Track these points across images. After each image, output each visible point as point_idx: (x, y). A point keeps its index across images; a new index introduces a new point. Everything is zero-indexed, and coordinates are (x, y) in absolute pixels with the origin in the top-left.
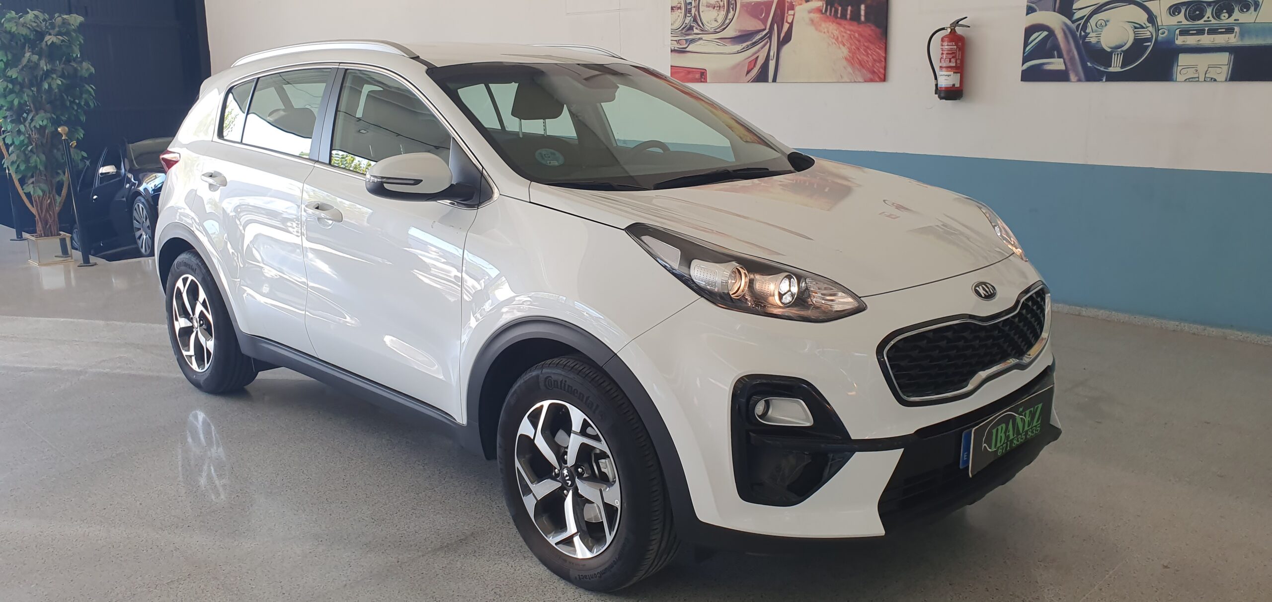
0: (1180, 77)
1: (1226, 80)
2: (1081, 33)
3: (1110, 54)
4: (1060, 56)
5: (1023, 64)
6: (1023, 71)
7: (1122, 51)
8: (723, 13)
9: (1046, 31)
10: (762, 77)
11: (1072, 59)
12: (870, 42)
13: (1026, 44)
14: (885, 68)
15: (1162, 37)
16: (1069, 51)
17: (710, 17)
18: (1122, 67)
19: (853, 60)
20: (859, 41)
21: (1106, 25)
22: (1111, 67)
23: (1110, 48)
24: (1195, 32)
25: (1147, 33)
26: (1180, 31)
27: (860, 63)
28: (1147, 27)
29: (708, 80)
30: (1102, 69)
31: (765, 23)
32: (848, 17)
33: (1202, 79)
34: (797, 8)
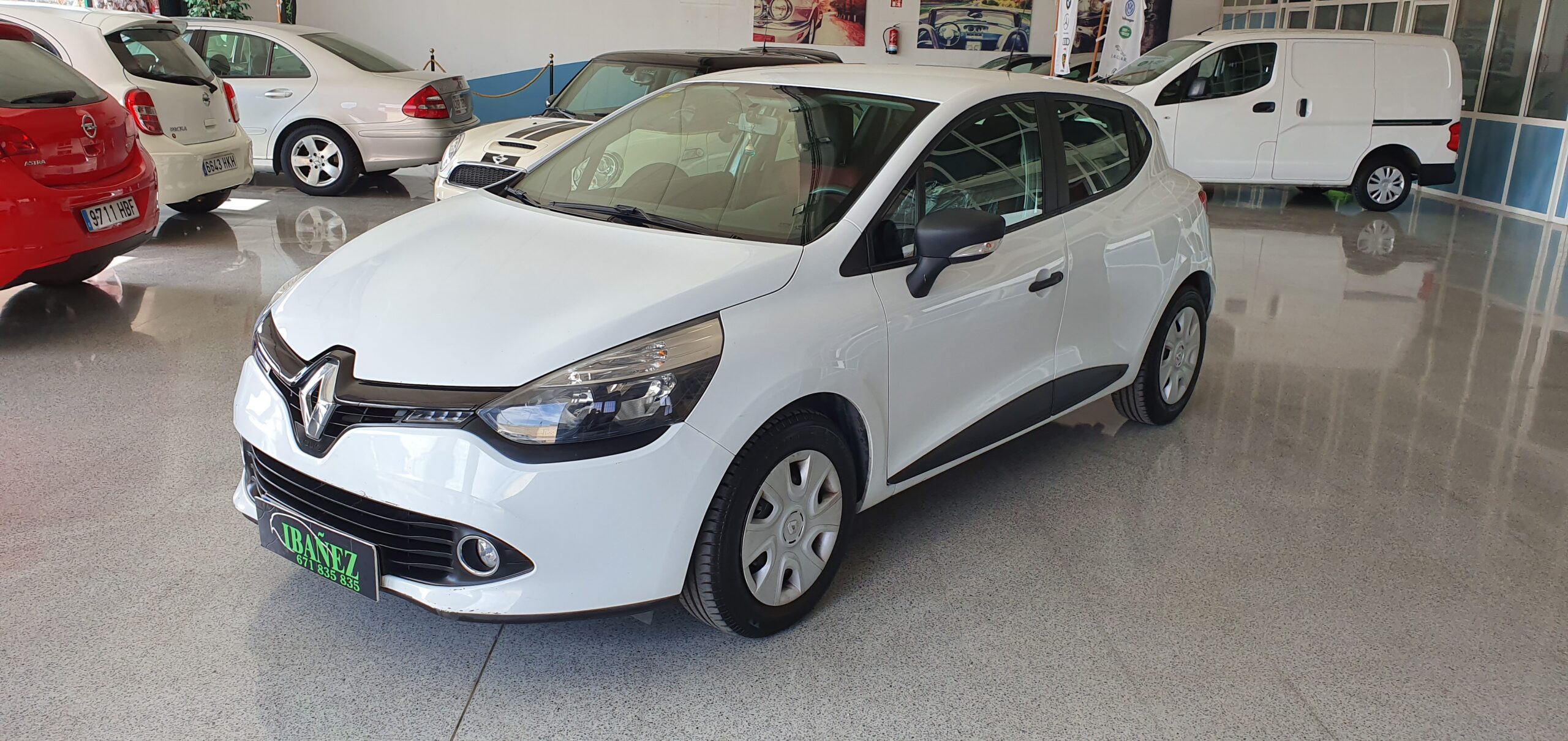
0: (967, 49)
1: (980, 50)
2: (937, 33)
3: (946, 40)
4: (930, 40)
5: (918, 41)
7: (950, 39)
8: (785, 12)
9: (926, 31)
10: (806, 41)
11: (935, 41)
12: (857, 30)
13: (919, 35)
14: (864, 41)
15: (962, 36)
16: (934, 38)
17: (776, 13)
18: (950, 45)
19: (850, 37)
20: (852, 29)
21: (945, 30)
22: (946, 44)
23: (946, 38)
24: (971, 35)
25: (957, 34)
26: (967, 34)
27: (854, 39)
29: (776, 40)
30: (944, 45)
31: (807, 18)
32: (848, 19)
34: (824, 14)
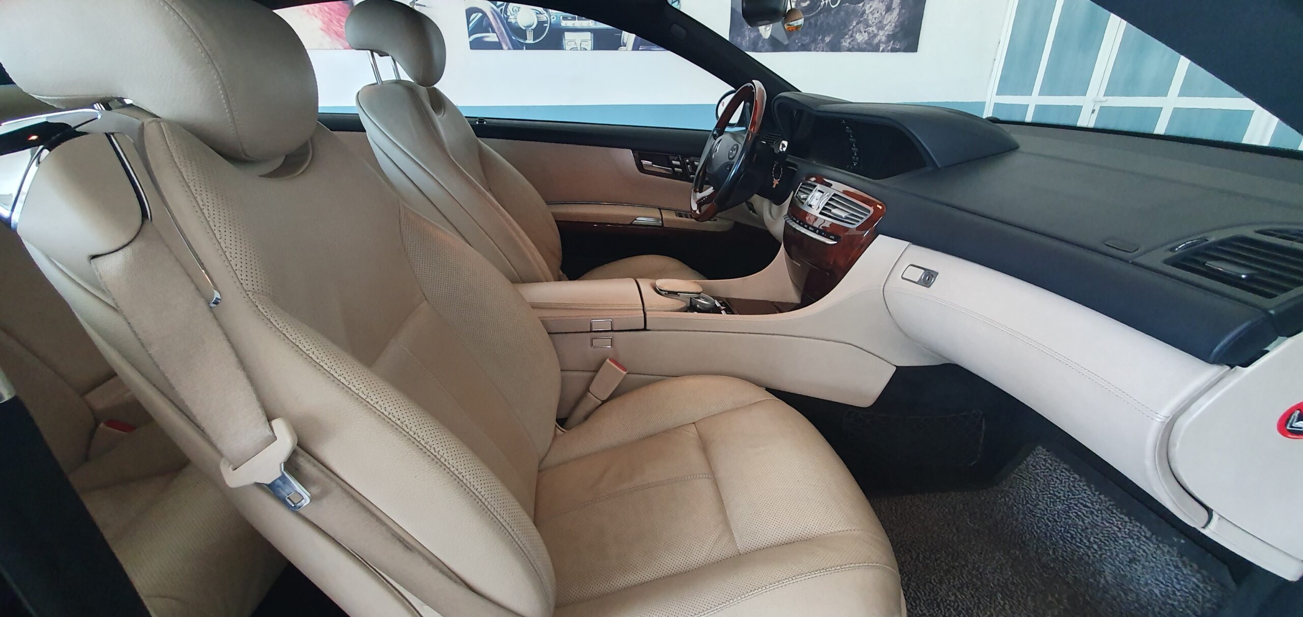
0: (568, 48)
1: (591, 50)
2: (504, 16)
3: (525, 31)
4: (494, 31)
5: (469, 36)
6: (470, 42)
7: (533, 30)
9: (481, 13)
11: (502, 33)
12: (341, 15)
13: (468, 23)
15: (554, 21)
16: (499, 28)
18: (534, 40)
19: (329, 31)
20: (330, 14)
21: (519, 11)
22: (527, 39)
23: (525, 27)
24: (570, 18)
25: (544, 17)
26: (563, 17)
27: (337, 33)
28: (544, 14)
30: (522, 41)
33: (579, 48)
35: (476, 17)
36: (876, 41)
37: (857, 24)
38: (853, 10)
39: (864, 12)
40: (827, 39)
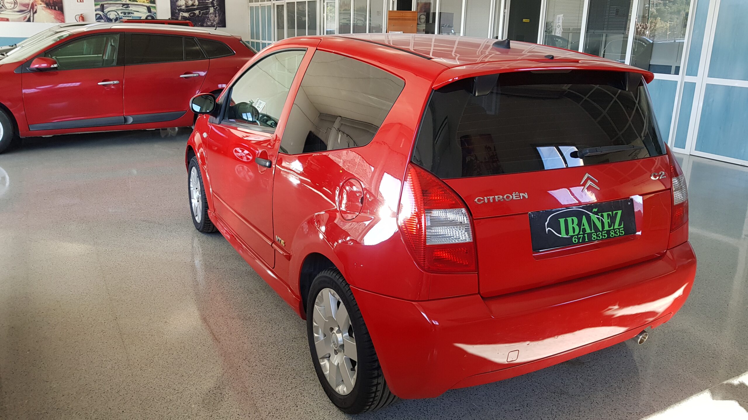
2: (106, 16)
4: (103, 19)
7: (114, 19)
8: (13, 6)
9: (100, 15)
10: (29, 20)
13: (96, 17)
15: (120, 17)
17: (8, 5)
19: (56, 18)
22: (113, 22)
23: (112, 19)
27: (58, 19)
28: (118, 16)
29: (10, 20)
31: (28, 8)
32: (53, 9)
34: (38, 6)
35: (98, 16)
36: (214, 24)
37: (208, 20)
38: (206, 17)
39: (209, 17)
40: (199, 24)
